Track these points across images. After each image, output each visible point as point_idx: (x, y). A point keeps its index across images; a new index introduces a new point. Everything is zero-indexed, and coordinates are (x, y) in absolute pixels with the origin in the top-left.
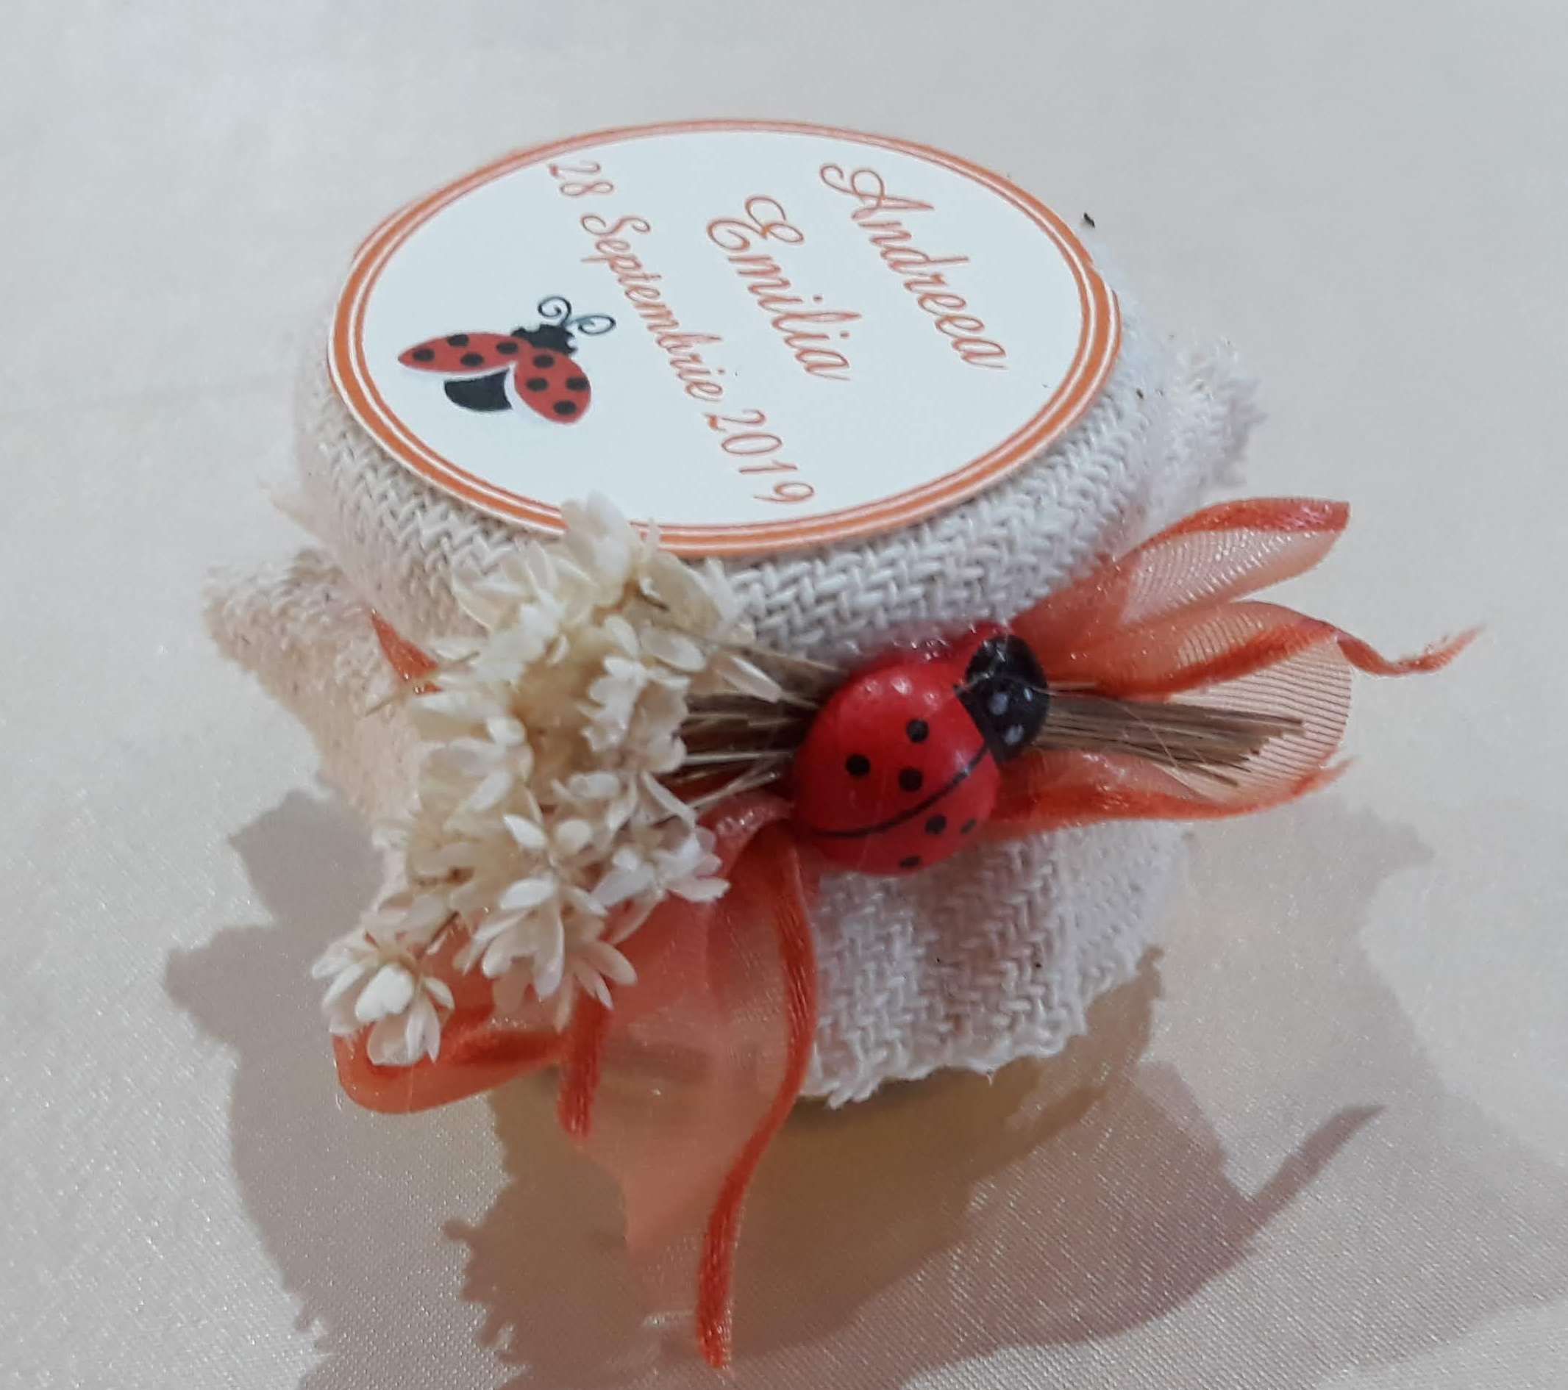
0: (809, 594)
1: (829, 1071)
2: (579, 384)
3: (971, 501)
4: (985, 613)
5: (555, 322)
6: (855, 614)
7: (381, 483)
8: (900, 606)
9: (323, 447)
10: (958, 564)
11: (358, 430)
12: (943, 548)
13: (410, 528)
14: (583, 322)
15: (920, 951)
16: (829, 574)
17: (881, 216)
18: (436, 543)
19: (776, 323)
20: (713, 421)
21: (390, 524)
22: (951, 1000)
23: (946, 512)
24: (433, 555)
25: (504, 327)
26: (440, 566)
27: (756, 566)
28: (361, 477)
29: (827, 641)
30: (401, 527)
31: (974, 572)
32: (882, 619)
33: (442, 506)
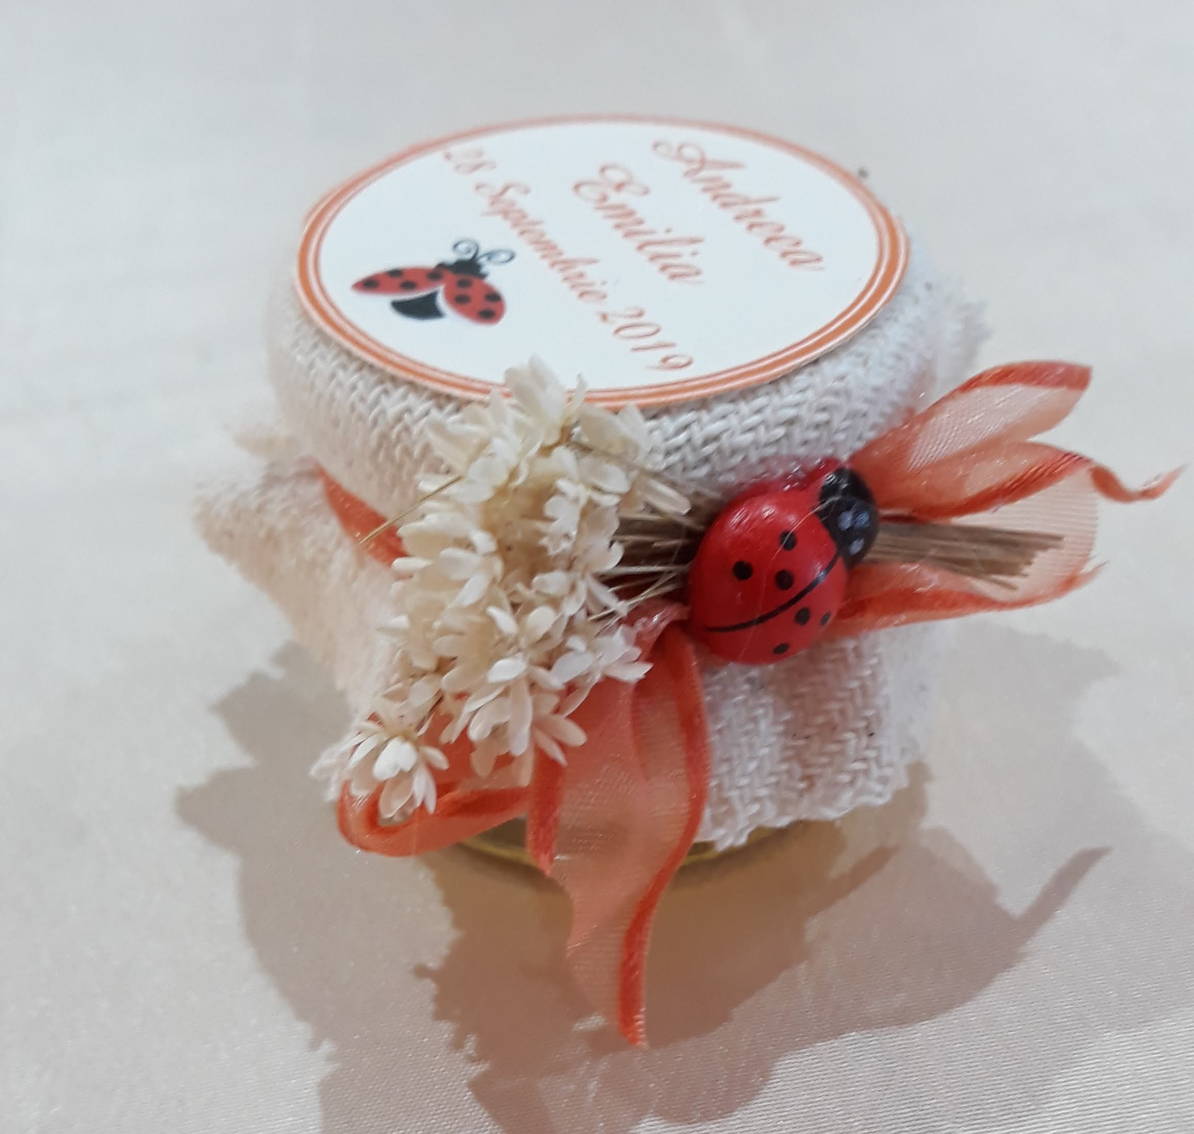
0: (698, 438)
1: (717, 822)
2: (494, 297)
3: (815, 362)
4: (829, 451)
5: (469, 256)
6: (734, 452)
7: (348, 377)
8: (767, 445)
9: (299, 358)
10: (809, 409)
11: (327, 340)
12: (798, 398)
13: (376, 410)
14: (490, 255)
15: (780, 728)
16: (713, 421)
17: (704, 174)
18: (399, 419)
19: (641, 248)
20: (604, 317)
21: (361, 408)
22: (806, 765)
23: (797, 370)
24: (398, 427)
25: (430, 261)
26: (404, 435)
27: (654, 417)
28: (333, 376)
29: (711, 475)
30: (371, 408)
31: (822, 417)
32: (754, 457)
33: (402, 390)
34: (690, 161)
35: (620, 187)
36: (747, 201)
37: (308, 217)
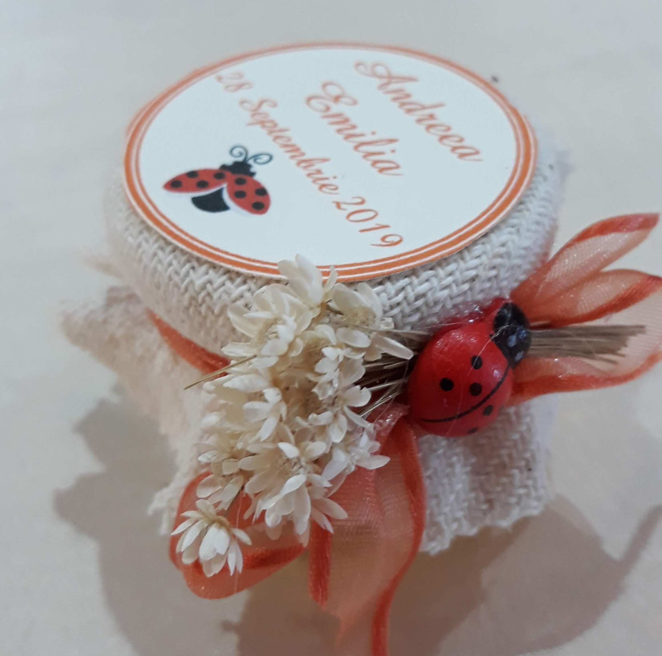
0: (411, 295)
1: (431, 539)
2: (262, 192)
3: (486, 235)
4: (497, 293)
5: (241, 159)
6: (436, 303)
7: (167, 257)
8: (459, 295)
9: (130, 239)
10: (484, 269)
11: (148, 229)
12: (476, 262)
13: (187, 281)
14: (256, 157)
16: (421, 284)
17: (393, 86)
18: (203, 287)
19: (356, 148)
20: (338, 205)
21: (176, 278)
22: (487, 493)
23: (475, 242)
24: (203, 294)
25: (215, 165)
26: (207, 299)
27: (381, 283)
28: (155, 254)
29: (421, 319)
30: (183, 280)
31: (493, 273)
32: (449, 305)
33: (204, 268)
34: (381, 77)
35: (337, 99)
36: (424, 108)
37: (129, 130)
